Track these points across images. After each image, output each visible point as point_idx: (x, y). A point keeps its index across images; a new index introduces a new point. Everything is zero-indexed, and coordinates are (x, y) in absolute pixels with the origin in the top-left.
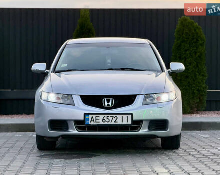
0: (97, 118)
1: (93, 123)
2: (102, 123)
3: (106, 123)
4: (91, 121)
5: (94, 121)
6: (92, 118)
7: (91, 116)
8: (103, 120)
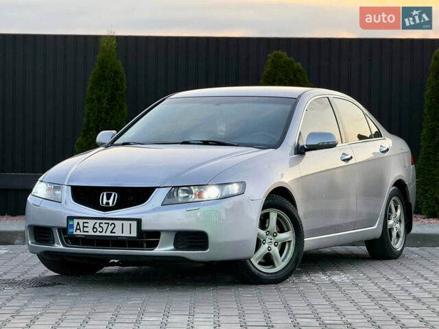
0: (85, 225)
1: (78, 232)
2: (91, 233)
3: (98, 234)
4: (77, 229)
5: (80, 229)
6: (78, 224)
7: (76, 221)
8: (94, 228)
